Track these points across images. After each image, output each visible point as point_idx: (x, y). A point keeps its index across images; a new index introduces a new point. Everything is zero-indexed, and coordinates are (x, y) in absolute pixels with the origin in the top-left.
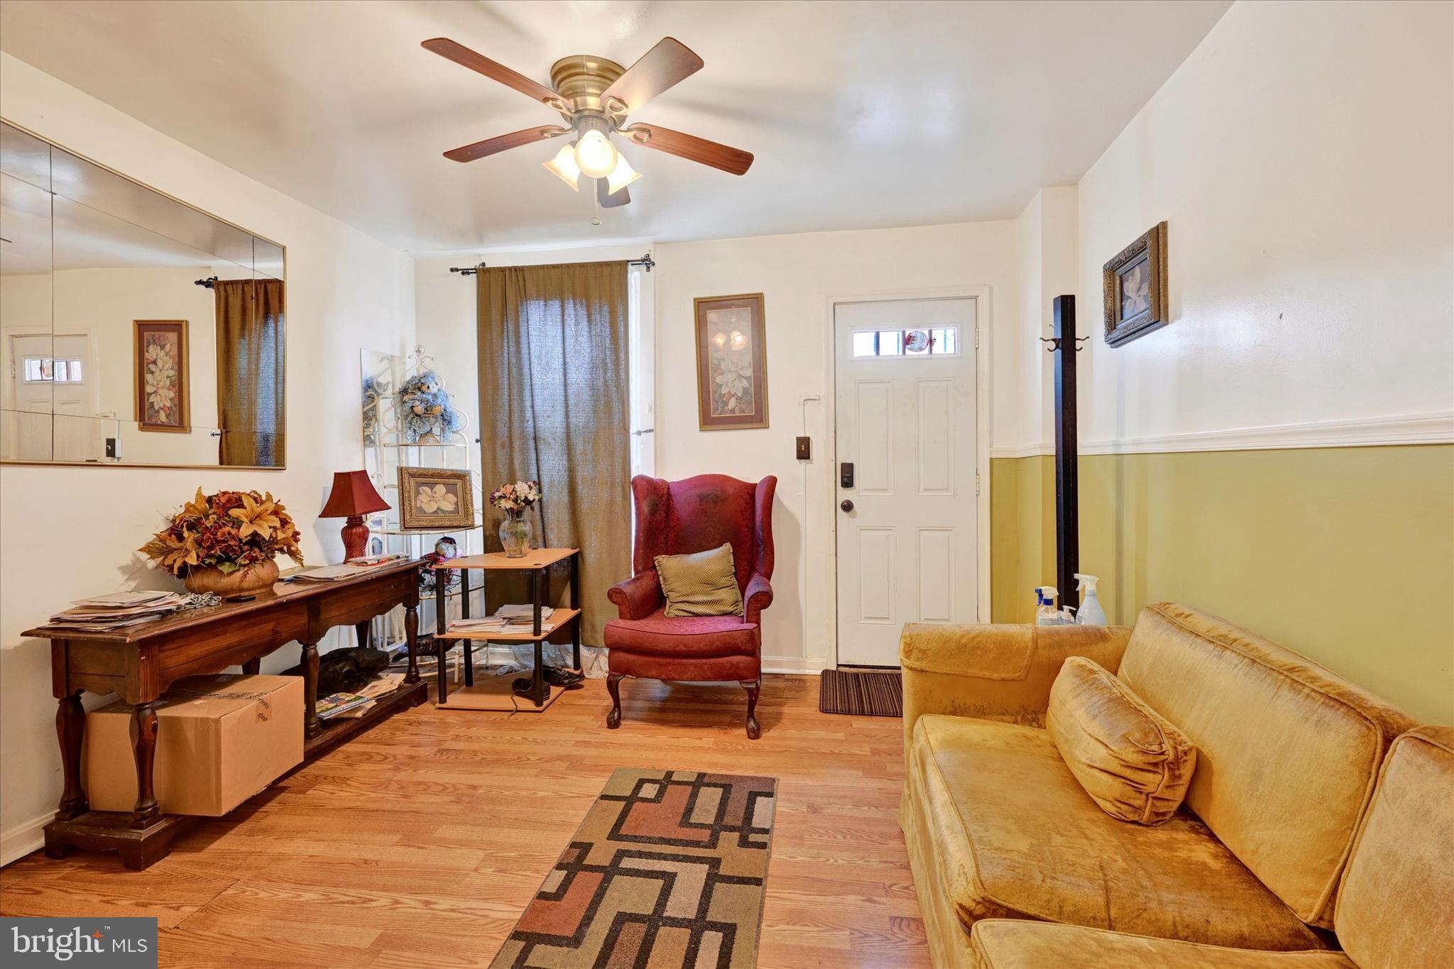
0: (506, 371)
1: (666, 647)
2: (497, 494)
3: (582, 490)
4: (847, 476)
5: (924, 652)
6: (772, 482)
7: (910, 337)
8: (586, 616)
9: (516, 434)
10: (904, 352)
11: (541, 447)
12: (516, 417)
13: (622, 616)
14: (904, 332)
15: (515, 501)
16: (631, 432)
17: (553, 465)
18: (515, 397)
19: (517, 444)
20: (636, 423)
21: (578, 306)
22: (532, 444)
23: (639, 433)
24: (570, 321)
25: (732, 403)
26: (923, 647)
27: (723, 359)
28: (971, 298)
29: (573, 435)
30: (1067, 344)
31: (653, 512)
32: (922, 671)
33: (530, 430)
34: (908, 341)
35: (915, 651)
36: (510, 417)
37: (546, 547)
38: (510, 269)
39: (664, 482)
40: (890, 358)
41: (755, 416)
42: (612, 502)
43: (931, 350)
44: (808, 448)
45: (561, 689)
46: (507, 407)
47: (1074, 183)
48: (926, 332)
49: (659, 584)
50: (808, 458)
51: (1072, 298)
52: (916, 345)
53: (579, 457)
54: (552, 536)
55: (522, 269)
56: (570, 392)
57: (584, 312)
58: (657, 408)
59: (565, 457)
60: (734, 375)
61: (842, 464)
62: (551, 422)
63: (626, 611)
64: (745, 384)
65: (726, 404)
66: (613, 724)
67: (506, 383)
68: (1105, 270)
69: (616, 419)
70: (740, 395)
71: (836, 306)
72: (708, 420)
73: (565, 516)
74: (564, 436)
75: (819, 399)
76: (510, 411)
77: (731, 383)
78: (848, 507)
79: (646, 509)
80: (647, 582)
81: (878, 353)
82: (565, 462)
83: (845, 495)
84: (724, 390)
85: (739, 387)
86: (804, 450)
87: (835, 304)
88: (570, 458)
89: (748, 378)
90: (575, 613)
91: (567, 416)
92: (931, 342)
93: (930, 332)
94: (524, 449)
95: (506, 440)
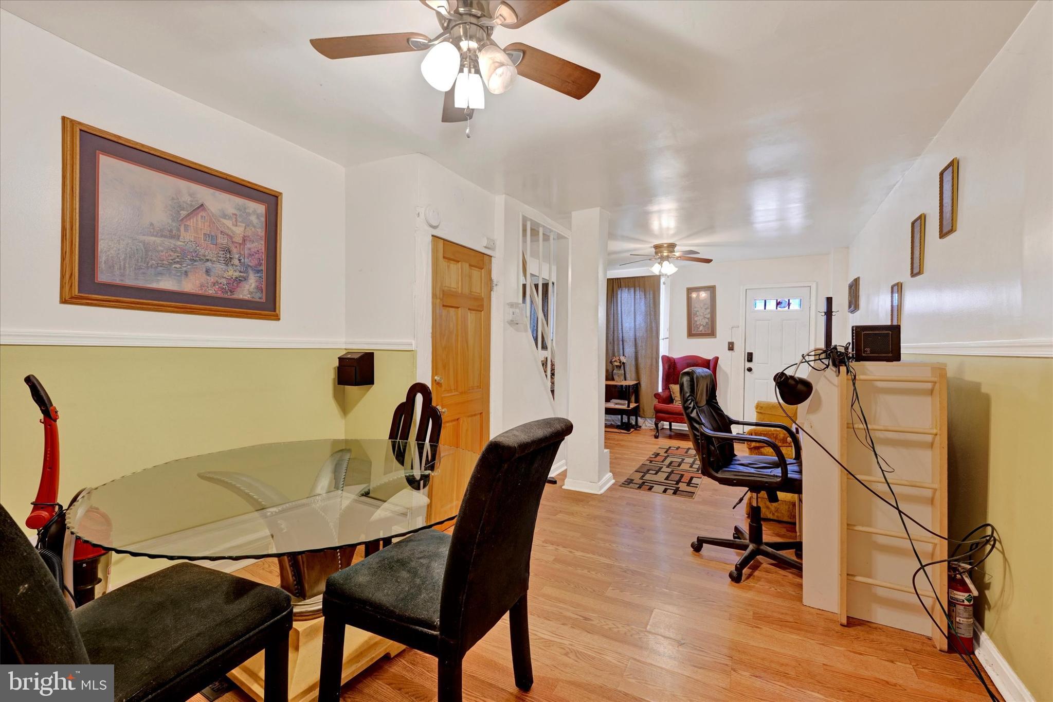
0: (612, 316)
1: (677, 411)
2: (613, 360)
3: (640, 360)
4: (750, 358)
5: (762, 407)
6: (717, 359)
7: (779, 302)
8: (641, 406)
9: (616, 339)
10: (777, 308)
11: (625, 344)
12: (616, 333)
13: (659, 402)
14: (777, 300)
15: (620, 362)
16: (660, 338)
17: (629, 350)
18: (615, 325)
19: (616, 343)
20: (662, 336)
21: (641, 293)
22: (621, 343)
23: (663, 339)
24: (638, 296)
25: (701, 328)
26: (761, 406)
27: (698, 311)
28: (808, 287)
29: (637, 340)
30: (829, 314)
31: (669, 368)
32: (761, 413)
33: (621, 337)
34: (778, 304)
35: (759, 407)
36: (614, 332)
37: (625, 380)
38: (615, 279)
39: (673, 358)
40: (771, 311)
41: (711, 333)
42: (652, 365)
43: (789, 308)
44: (733, 346)
45: (633, 430)
46: (612, 329)
47: (848, 248)
48: (787, 301)
49: (671, 394)
50: (733, 350)
51: (831, 298)
52: (783, 305)
53: (639, 348)
54: (628, 376)
55: (620, 279)
56: (637, 324)
57: (643, 294)
58: (670, 329)
59: (634, 348)
60: (702, 317)
61: (748, 353)
62: (629, 335)
63: (660, 401)
64: (707, 320)
65: (699, 328)
66: (656, 437)
67: (612, 319)
68: (849, 286)
69: (654, 334)
70: (704, 325)
71: (747, 291)
72: (691, 334)
73: (633, 369)
74: (634, 340)
75: (738, 327)
76: (614, 330)
77: (701, 320)
78: (750, 370)
79: (667, 367)
80: (667, 393)
81: (765, 309)
82: (634, 350)
83: (748, 365)
84: (698, 323)
85: (704, 322)
86: (731, 347)
87: (746, 290)
88: (636, 348)
89: (708, 319)
90: (636, 405)
91: (635, 333)
92: (789, 304)
93: (789, 300)
94: (618, 344)
95: (612, 340)
